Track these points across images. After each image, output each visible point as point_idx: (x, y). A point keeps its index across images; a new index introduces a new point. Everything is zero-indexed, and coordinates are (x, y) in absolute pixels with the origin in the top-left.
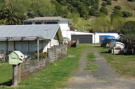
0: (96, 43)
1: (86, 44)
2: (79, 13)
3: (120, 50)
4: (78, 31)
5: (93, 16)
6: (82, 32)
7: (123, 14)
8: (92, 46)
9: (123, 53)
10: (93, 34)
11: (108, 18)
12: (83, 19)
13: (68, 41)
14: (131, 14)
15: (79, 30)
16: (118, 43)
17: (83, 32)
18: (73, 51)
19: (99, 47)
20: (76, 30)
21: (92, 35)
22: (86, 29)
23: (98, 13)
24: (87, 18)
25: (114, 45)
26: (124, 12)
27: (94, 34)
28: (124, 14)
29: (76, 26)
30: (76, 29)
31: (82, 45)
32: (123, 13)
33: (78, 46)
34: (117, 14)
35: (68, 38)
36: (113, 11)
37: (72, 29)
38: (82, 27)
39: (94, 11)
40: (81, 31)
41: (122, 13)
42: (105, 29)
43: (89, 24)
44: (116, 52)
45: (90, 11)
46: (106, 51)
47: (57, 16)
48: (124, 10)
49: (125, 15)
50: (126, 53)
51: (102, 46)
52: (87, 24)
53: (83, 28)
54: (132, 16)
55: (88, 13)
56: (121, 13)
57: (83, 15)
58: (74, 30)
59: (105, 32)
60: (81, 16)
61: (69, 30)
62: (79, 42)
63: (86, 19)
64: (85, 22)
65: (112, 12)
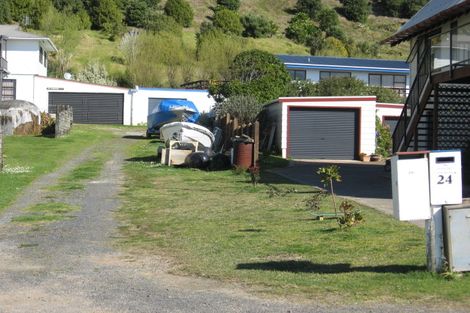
0: (135, 124)
1: (98, 127)
2: (91, 15)
3: (190, 152)
4: (75, 79)
5: (139, 27)
6: (91, 83)
7: (245, 26)
8: (116, 133)
9: (198, 161)
10: (125, 91)
11: (189, 37)
12: (102, 36)
13: (33, 116)
14: (273, 27)
15: (80, 76)
16: (189, 128)
17: (95, 84)
18: (37, 149)
19: (141, 137)
20: (68, 76)
21: (123, 95)
22: (106, 74)
23: (155, 18)
24: (115, 33)
25: (175, 134)
26: (247, 19)
27: (131, 93)
28: (247, 25)
29: (71, 60)
30: (69, 71)
31: (82, 129)
32: (244, 20)
33: (67, 132)
34: (222, 23)
35: (32, 104)
36: (211, 13)
37: (54, 71)
38: (92, 64)
39: (143, 9)
40: (89, 80)
41: (241, 20)
42: (171, 76)
43: (119, 55)
44: (178, 156)
45: (129, 10)
46: (150, 155)
47: (9, 23)
48: (250, 10)
49: (251, 30)
50: (208, 162)
51: (149, 136)
52: (111, 54)
53: (96, 70)
54: (274, 33)
55: (124, 17)
56: (235, 22)
57: (104, 21)
58: (61, 77)
59: (173, 87)
60: (95, 27)
61: (46, 75)
62: (71, 119)
63: (111, 39)
64: (108, 49)
65: (208, 17)
